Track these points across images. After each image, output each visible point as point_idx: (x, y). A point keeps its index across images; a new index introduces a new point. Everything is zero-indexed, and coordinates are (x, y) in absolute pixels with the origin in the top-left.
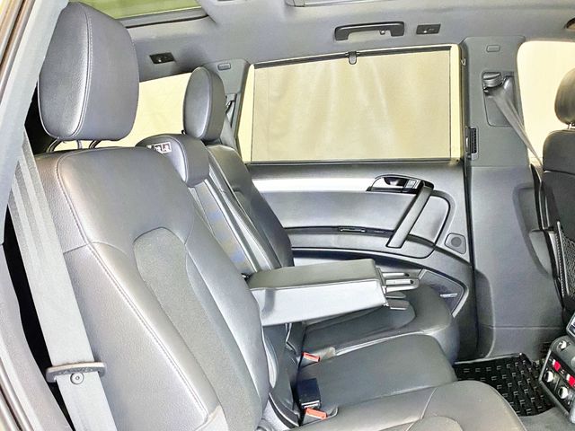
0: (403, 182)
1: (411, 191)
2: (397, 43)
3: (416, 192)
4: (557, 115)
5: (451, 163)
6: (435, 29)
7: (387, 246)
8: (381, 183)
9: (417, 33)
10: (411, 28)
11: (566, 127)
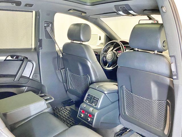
0: (17, 57)
1: (21, 60)
2: (18, 8)
3: (23, 61)
4: (68, 38)
5: (32, 50)
6: (31, 5)
7: (14, 81)
8: (9, 58)
9: (25, 6)
10: (23, 4)
11: (71, 41)
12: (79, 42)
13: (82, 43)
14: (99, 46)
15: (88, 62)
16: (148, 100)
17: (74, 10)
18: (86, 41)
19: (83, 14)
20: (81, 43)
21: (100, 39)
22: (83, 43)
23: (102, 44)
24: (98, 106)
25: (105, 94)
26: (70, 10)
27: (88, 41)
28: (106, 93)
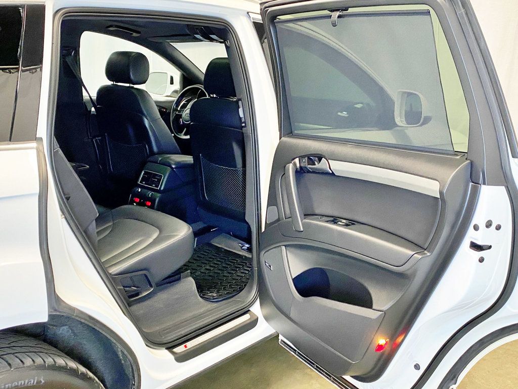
4: (107, 77)
11: (112, 83)
12: (128, 85)
13: (133, 86)
14: (170, 96)
15: (146, 120)
16: (232, 170)
17: (117, 26)
18: (140, 84)
19: (135, 35)
20: (131, 85)
21: (172, 83)
22: (136, 86)
23: (176, 92)
24: (160, 188)
25: (172, 168)
26: (111, 26)
27: (144, 82)
28: (173, 166)
